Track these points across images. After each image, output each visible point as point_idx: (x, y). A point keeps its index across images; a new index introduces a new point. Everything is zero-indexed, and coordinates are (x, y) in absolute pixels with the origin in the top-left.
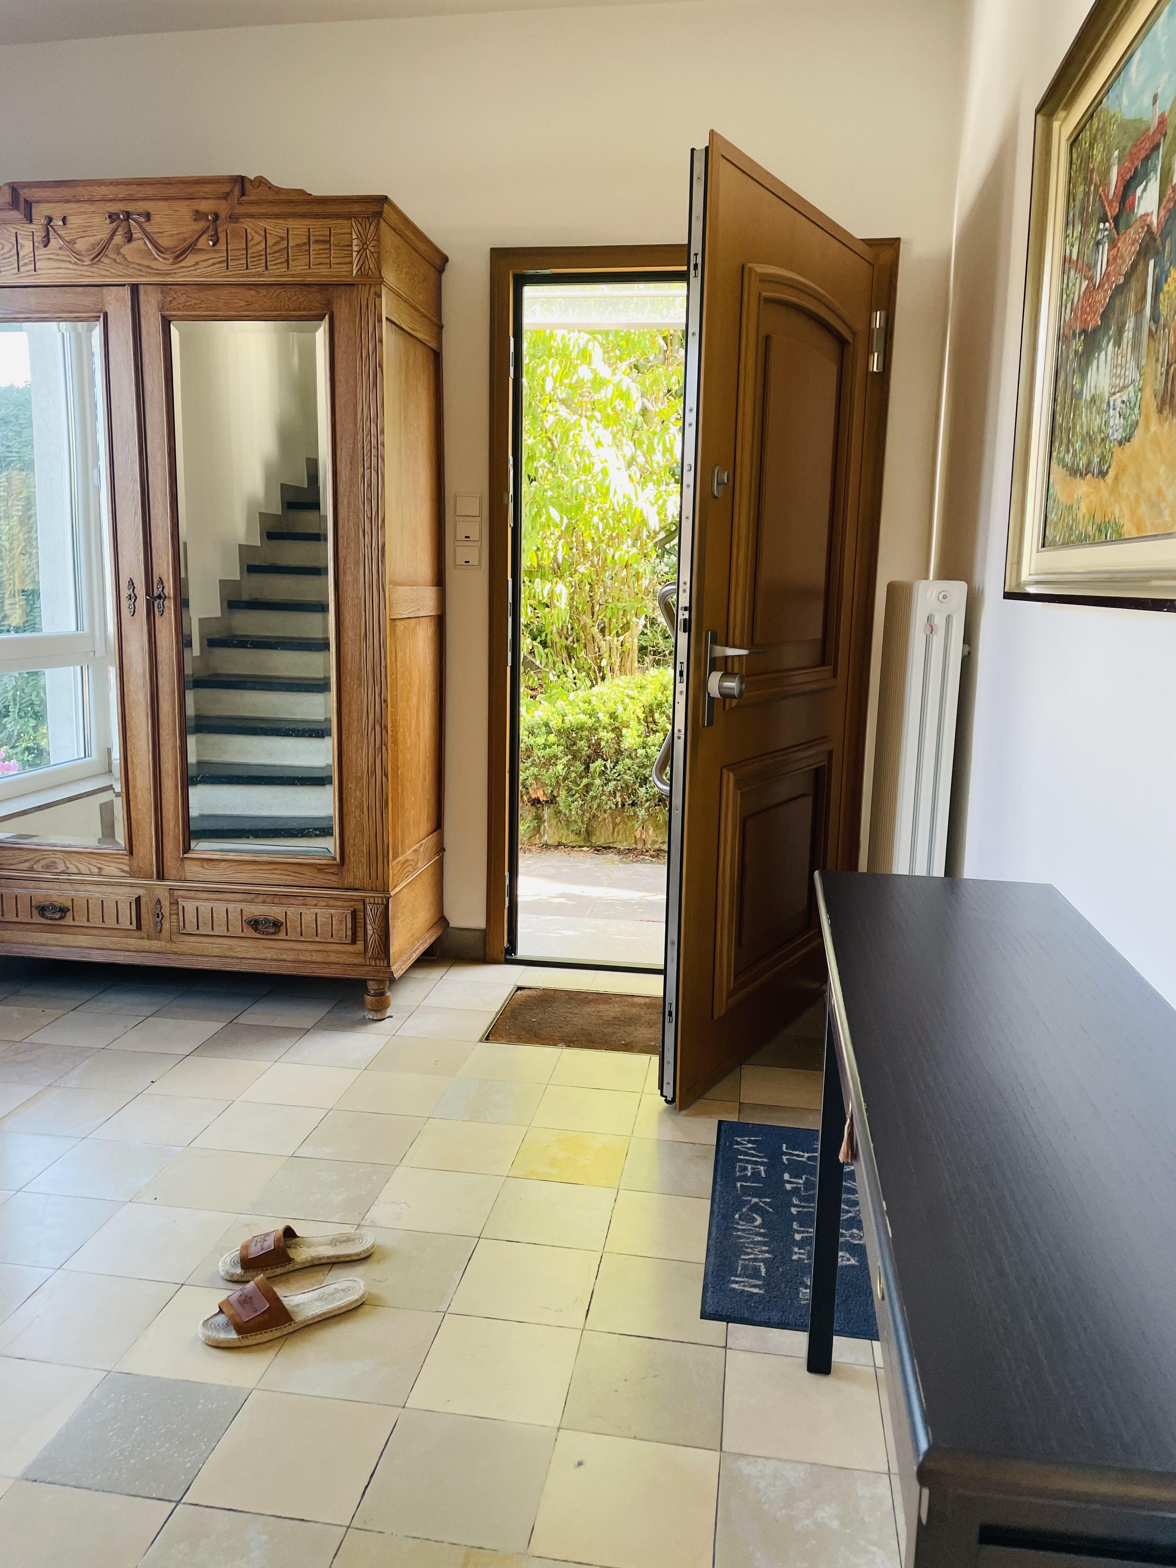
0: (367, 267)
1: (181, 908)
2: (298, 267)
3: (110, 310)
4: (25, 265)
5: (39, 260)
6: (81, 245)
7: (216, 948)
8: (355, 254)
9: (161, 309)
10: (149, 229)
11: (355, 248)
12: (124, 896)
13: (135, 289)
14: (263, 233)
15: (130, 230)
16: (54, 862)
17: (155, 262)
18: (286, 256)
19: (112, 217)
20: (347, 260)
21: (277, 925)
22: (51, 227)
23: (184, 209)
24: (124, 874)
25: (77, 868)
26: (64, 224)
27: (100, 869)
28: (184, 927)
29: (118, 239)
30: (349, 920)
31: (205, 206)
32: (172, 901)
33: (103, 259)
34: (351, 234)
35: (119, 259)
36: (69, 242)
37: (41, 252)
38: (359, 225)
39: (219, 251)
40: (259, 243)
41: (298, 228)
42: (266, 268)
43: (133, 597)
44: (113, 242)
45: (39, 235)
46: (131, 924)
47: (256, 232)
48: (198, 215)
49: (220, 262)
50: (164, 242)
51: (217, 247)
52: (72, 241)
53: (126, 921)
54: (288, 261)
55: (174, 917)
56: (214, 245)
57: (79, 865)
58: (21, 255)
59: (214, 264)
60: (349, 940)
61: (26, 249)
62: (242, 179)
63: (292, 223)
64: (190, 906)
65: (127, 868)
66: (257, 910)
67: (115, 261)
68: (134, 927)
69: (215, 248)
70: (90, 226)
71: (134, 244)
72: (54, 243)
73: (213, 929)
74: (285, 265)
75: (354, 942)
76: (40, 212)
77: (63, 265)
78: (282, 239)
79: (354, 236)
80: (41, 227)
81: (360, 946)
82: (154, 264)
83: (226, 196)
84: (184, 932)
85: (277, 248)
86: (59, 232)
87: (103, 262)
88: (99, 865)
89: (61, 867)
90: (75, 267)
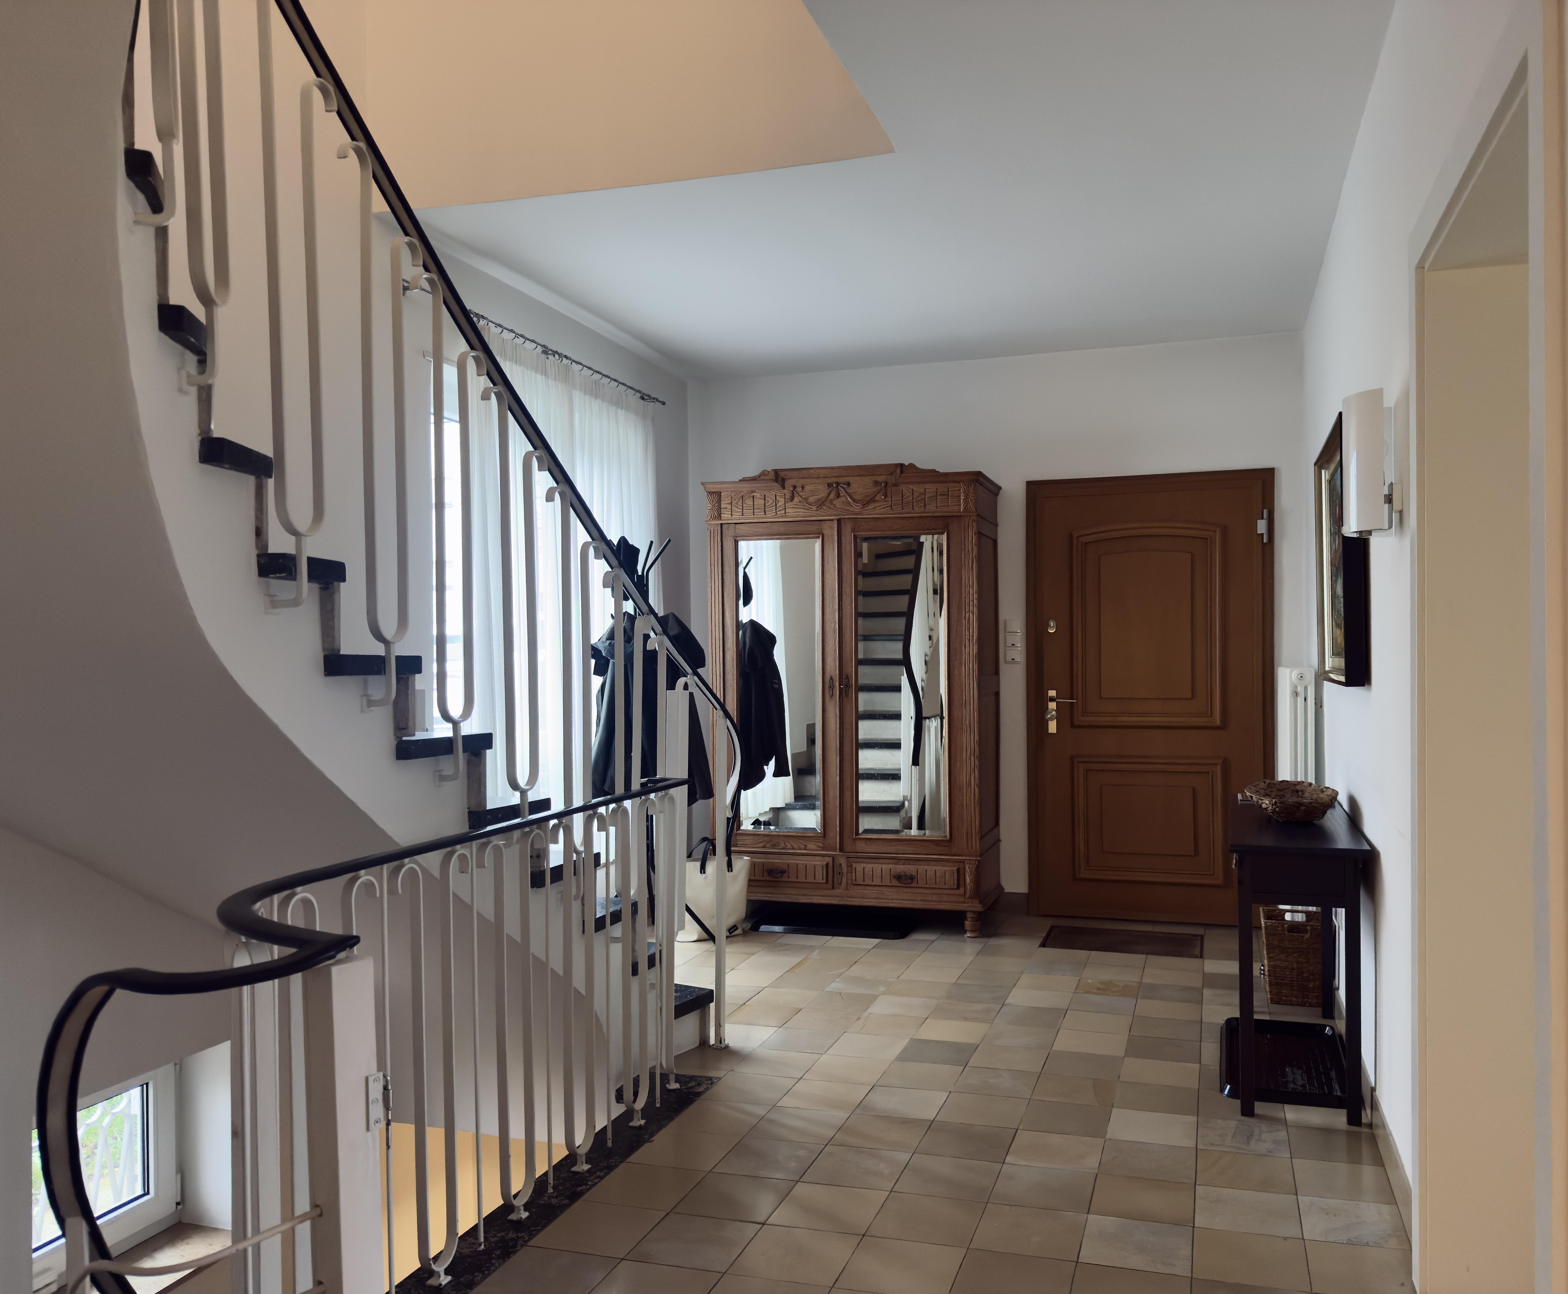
0: (969, 507)
1: (854, 869)
2: (931, 508)
3: (825, 532)
4: (779, 511)
5: (787, 508)
6: (811, 499)
7: (874, 893)
8: (962, 501)
9: (853, 531)
10: (849, 491)
11: (962, 498)
12: (820, 862)
13: (839, 521)
14: (911, 491)
15: (839, 492)
16: (778, 842)
17: (852, 508)
18: (924, 502)
19: (830, 485)
20: (959, 503)
21: (912, 878)
22: (795, 491)
23: (868, 481)
24: (820, 849)
25: (792, 845)
26: (803, 490)
27: (805, 846)
28: (856, 880)
29: (832, 496)
30: (956, 874)
31: (881, 479)
32: (849, 865)
33: (824, 507)
34: (960, 490)
35: (831, 506)
36: (804, 499)
37: (789, 504)
38: (965, 486)
39: (887, 501)
40: (909, 496)
41: (931, 488)
42: (913, 509)
43: (832, 687)
44: (829, 499)
45: (788, 496)
46: (823, 879)
47: (908, 491)
48: (876, 483)
49: (887, 507)
50: (857, 497)
51: (886, 499)
52: (806, 499)
53: (820, 878)
54: (925, 505)
55: (849, 874)
56: (884, 498)
57: (792, 843)
58: (778, 506)
59: (884, 508)
60: (956, 887)
61: (781, 501)
62: (902, 465)
63: (928, 486)
64: (859, 867)
65: (821, 845)
66: (901, 868)
67: (830, 507)
68: (824, 881)
69: (885, 500)
70: (817, 490)
71: (840, 499)
72: (796, 499)
73: (873, 881)
74: (924, 507)
75: (958, 888)
76: (789, 483)
77: (800, 510)
78: (922, 494)
79: (962, 491)
80: (790, 491)
81: (961, 891)
82: (851, 509)
83: (891, 474)
84: (856, 883)
85: (919, 499)
86: (800, 494)
87: (823, 509)
88: (805, 844)
89: (782, 845)
90: (808, 511)
